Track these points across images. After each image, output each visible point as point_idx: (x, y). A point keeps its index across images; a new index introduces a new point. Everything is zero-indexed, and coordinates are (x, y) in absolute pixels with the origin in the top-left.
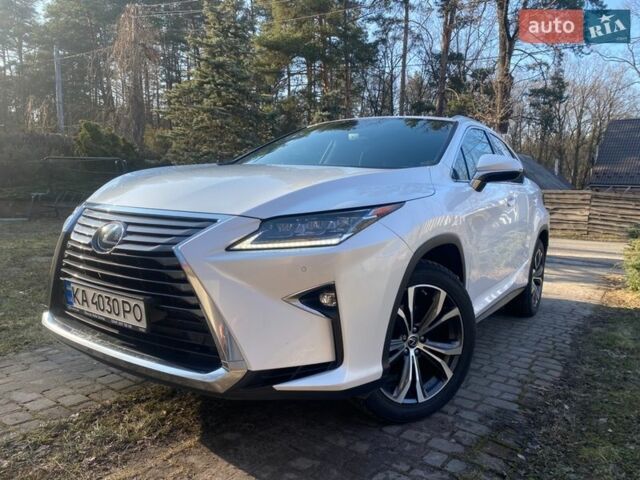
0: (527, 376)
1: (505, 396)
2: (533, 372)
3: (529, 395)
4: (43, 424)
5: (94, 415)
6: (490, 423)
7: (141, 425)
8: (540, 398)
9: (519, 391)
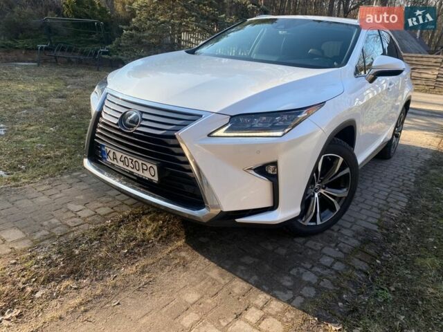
0: (385, 205)
1: (370, 220)
2: (388, 202)
3: (385, 219)
4: (92, 227)
5: (119, 222)
6: (360, 238)
7: (149, 230)
8: (392, 221)
9: (379, 216)
